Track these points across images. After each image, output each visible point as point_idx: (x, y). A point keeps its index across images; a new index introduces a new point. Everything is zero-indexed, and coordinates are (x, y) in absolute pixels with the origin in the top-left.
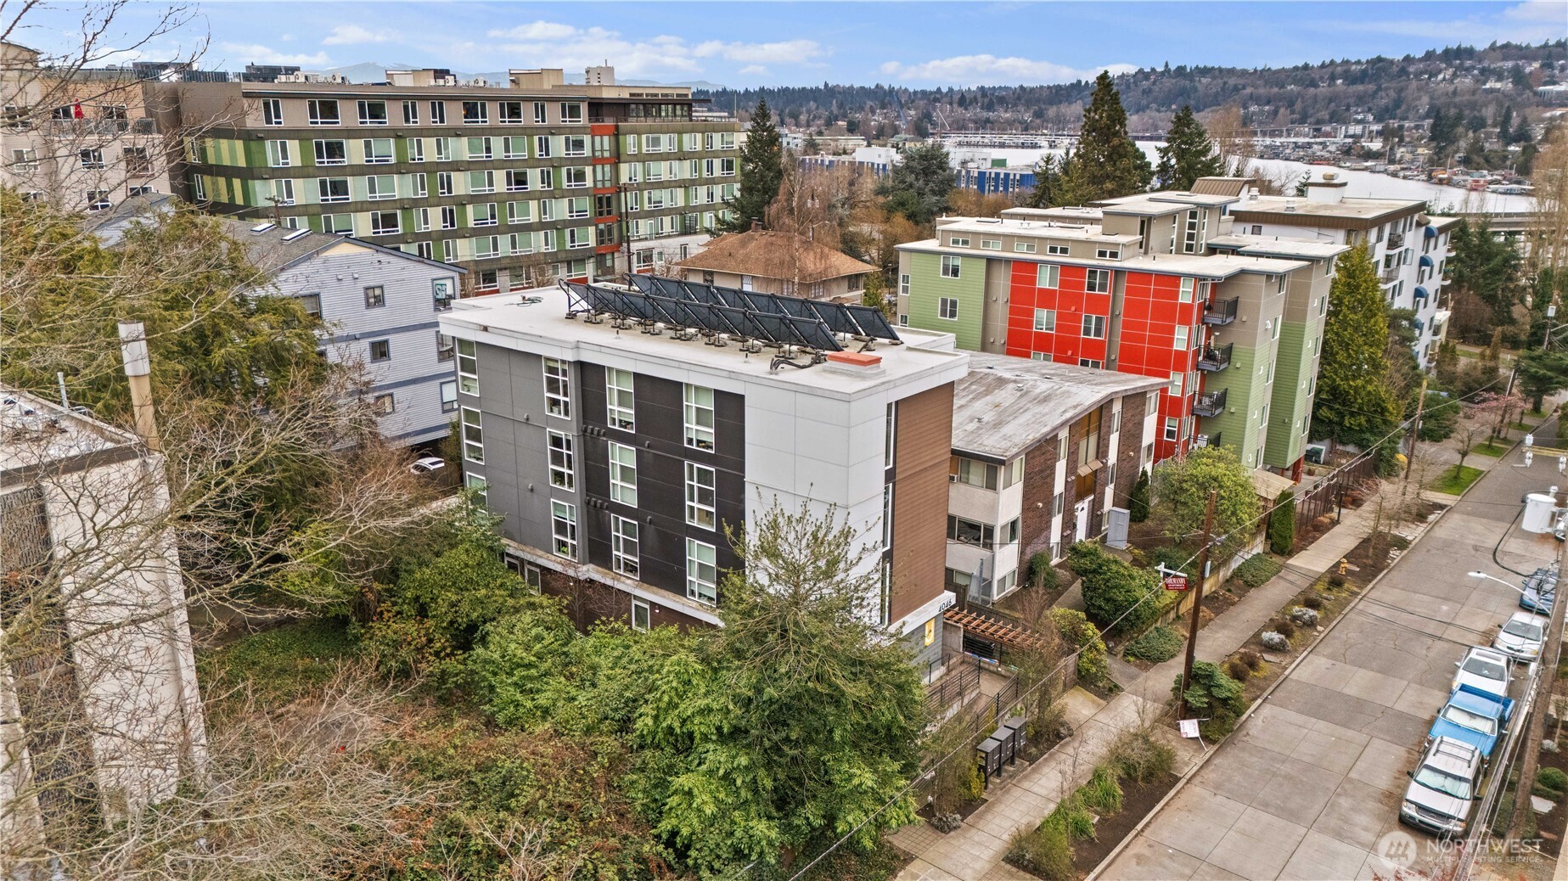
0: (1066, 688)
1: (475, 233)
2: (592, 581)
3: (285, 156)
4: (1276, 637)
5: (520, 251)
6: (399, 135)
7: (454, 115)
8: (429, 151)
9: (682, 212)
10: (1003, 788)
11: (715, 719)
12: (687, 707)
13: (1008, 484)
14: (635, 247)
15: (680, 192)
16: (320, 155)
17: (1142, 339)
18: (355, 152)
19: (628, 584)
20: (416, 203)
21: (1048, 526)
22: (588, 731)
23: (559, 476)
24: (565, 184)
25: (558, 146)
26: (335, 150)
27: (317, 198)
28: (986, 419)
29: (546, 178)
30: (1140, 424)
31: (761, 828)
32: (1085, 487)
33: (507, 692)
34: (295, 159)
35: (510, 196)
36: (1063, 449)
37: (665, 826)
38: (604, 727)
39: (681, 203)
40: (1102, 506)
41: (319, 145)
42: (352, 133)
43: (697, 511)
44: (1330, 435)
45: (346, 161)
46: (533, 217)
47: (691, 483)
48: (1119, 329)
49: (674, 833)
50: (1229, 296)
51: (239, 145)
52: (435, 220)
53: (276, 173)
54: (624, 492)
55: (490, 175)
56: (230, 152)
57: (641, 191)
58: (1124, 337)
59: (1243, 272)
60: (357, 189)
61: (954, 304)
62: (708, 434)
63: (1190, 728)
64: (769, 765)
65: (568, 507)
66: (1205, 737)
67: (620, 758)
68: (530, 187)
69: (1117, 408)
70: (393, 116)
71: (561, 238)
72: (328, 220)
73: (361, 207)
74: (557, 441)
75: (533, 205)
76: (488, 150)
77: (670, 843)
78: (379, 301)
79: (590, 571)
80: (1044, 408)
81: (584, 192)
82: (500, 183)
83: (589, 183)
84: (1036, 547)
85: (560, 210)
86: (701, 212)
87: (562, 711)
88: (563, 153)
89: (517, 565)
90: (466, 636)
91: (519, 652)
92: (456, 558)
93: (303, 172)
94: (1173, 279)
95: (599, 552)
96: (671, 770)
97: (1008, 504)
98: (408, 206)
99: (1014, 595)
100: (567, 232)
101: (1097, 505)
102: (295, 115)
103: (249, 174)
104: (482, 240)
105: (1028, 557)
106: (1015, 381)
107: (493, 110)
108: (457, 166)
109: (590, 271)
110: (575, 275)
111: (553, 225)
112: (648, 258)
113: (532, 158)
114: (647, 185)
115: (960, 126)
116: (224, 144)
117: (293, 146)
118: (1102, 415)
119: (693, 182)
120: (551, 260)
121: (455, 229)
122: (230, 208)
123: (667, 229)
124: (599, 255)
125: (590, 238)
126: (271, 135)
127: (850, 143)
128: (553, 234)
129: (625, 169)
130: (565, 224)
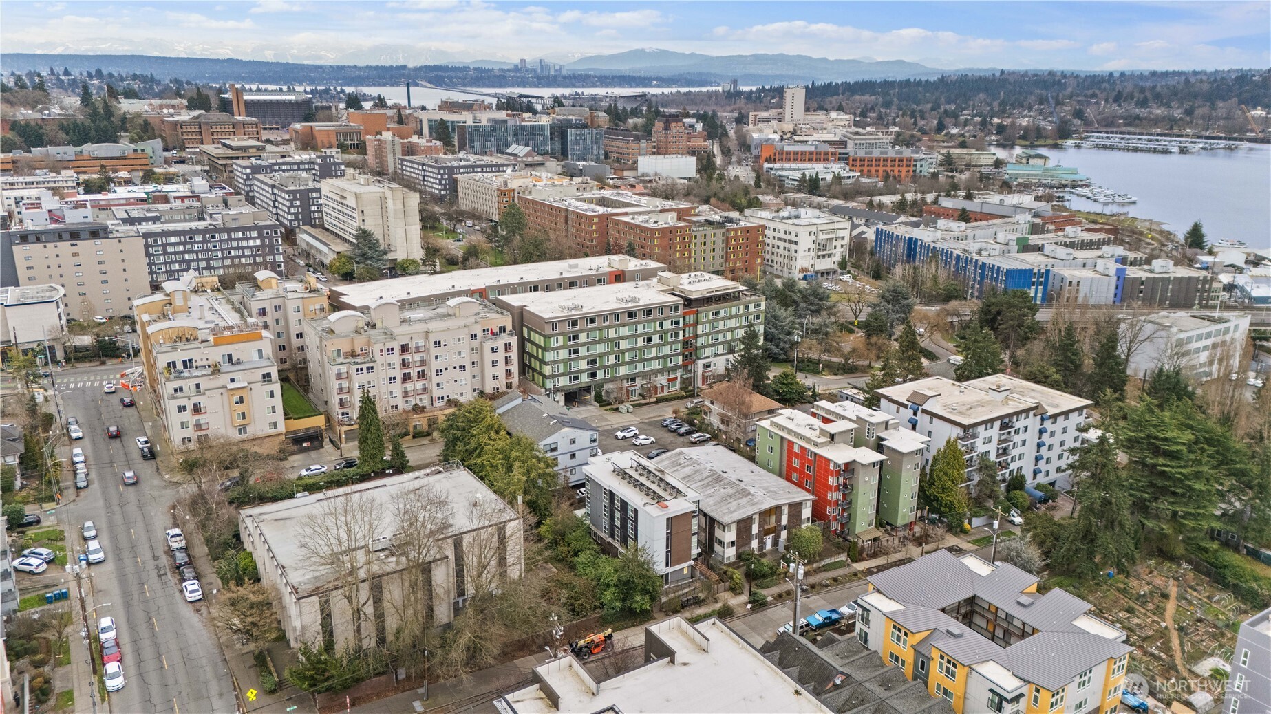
0: (725, 590)
1: (628, 363)
2: (610, 542)
3: (557, 342)
5: (646, 369)
6: (600, 329)
7: (623, 318)
8: (612, 333)
9: (729, 343)
11: (613, 582)
12: (609, 579)
13: (730, 530)
14: (700, 362)
15: (729, 333)
16: (570, 340)
18: (583, 338)
20: (605, 354)
21: (750, 543)
22: (592, 580)
23: (605, 514)
24: (669, 340)
25: (667, 325)
26: (575, 338)
27: (567, 356)
28: (732, 509)
29: (661, 338)
30: (800, 512)
32: (765, 532)
33: (580, 568)
34: (561, 343)
35: (644, 347)
36: (757, 521)
37: (601, 600)
38: (595, 579)
39: (729, 338)
40: (780, 537)
41: (570, 337)
42: (582, 331)
43: (630, 532)
45: (579, 341)
46: (654, 354)
47: (629, 525)
49: (602, 602)
50: (850, 469)
51: (542, 338)
52: (612, 359)
53: (553, 349)
54: (617, 523)
55: (636, 340)
56: (539, 340)
57: (708, 335)
58: (817, 475)
59: (857, 460)
60: (583, 351)
61: (772, 448)
62: (633, 515)
63: (749, 606)
64: (622, 593)
66: (750, 609)
67: (596, 586)
68: (653, 342)
69: (786, 509)
70: (598, 322)
71: (666, 362)
72: (570, 364)
73: (583, 358)
74: (605, 506)
75: (654, 350)
76: (636, 330)
77: (601, 604)
79: (610, 540)
81: (678, 342)
82: (640, 342)
83: (681, 337)
84: (746, 548)
85: (666, 350)
87: (589, 575)
88: (669, 327)
89: (594, 535)
90: (576, 553)
93: (562, 348)
94: (828, 461)
96: (605, 590)
97: (730, 536)
98: (601, 356)
99: (733, 562)
100: (669, 359)
101: (777, 536)
102: (562, 327)
103: (545, 349)
104: (631, 365)
105: (740, 550)
107: (640, 314)
108: (623, 338)
109: (679, 373)
110: (671, 376)
111: (662, 357)
112: (708, 366)
113: (655, 330)
114: (711, 333)
115: (1108, 124)
116: (537, 335)
117: (561, 338)
118: (777, 510)
119: (736, 328)
120: (661, 371)
121: (620, 362)
122: (536, 358)
123: (721, 351)
124: (685, 366)
125: (680, 360)
126: (553, 335)
127: (982, 157)
128: (662, 361)
129: (700, 329)
130: (668, 356)
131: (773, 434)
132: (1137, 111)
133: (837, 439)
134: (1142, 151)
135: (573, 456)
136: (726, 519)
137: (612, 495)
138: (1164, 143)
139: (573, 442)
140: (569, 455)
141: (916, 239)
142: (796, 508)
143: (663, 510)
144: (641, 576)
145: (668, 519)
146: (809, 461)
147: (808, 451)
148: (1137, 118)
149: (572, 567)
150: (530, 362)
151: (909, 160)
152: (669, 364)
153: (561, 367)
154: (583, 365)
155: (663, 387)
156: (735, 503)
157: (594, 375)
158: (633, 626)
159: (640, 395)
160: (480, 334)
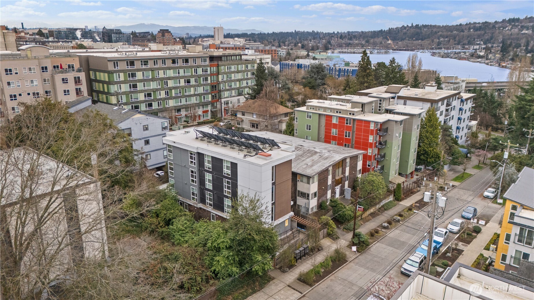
0: (324, 238)
1: (175, 98)
2: (201, 208)
3: (119, 78)
4: (386, 224)
5: (188, 103)
6: (152, 70)
7: (169, 63)
8: (161, 74)
9: (238, 89)
10: (301, 263)
11: (225, 244)
12: (219, 241)
13: (313, 182)
14: (223, 100)
15: (238, 83)
16: (129, 77)
17: (360, 139)
18: (139, 75)
19: (210, 209)
20: (157, 90)
21: (326, 193)
22: (196, 246)
23: (193, 181)
24: (202, 82)
25: (200, 71)
26: (133, 75)
27: (128, 90)
28: (309, 164)
29: (196, 81)
30: (357, 164)
31: (234, 269)
32: (337, 182)
33: (177, 237)
34: (122, 78)
35: (185, 87)
36: (331, 172)
37: (213, 268)
38: (200, 245)
39: (238, 86)
40: (344, 187)
41: (129, 74)
42: (138, 70)
43: (227, 191)
44: (424, 164)
45: (137, 78)
46: (192, 93)
47: (225, 184)
48: (355, 136)
49: (215, 270)
50: (384, 127)
51: (106, 75)
52: (163, 95)
53: (117, 83)
54: (209, 185)
55: (179, 81)
56: (103, 77)
57: (225, 83)
58: (356, 138)
59: (389, 120)
60: (140, 86)
61: (310, 126)
62: (229, 172)
63: (354, 248)
64: (238, 255)
65: (195, 188)
66: (357, 251)
67: (203, 253)
68: (191, 84)
69: (348, 160)
70: (150, 65)
71: (201, 99)
72: (131, 96)
73: (141, 91)
74: (192, 172)
75: (192, 89)
76: (179, 73)
77: (214, 273)
78: (147, 129)
79: (200, 205)
80: (325, 161)
81: (208, 84)
82: (182, 83)
83: (209, 82)
84: (323, 198)
85: (200, 90)
86: (244, 88)
87: (190, 241)
88: (201, 73)
89: (182, 204)
90: (168, 222)
91: (181, 227)
92: (166, 202)
93: (124, 82)
94: (368, 122)
95: (203, 200)
96: (215, 256)
97: (314, 187)
98: (155, 91)
99: (316, 212)
100: (203, 97)
101: (343, 187)
102: (122, 66)
103: (109, 83)
104: (177, 100)
105: (320, 201)
106: (320, 153)
107: (180, 62)
108: (170, 78)
109: (209, 108)
110: (205, 109)
111: (198, 95)
112: (227, 103)
113: (192, 75)
114: (227, 81)
116: (102, 74)
117: (122, 75)
118: (342, 163)
119: (242, 80)
120: (198, 105)
121: (169, 97)
122: (103, 93)
123: (233, 94)
124: (212, 104)
125: (209, 98)
126: (116, 72)
127: (302, 53)
128: (198, 97)
129: (220, 77)
130: (202, 94)
131: (311, 114)
133: (366, 108)
135: (147, 142)
137: (201, 156)
140: (143, 141)
141: (301, 65)
142: (354, 158)
143: (266, 160)
145: (273, 167)
146: (348, 128)
147: (347, 120)
150: (98, 97)
151: (275, 51)
152: (203, 100)
153: (124, 97)
154: (141, 97)
155: (199, 116)
156: (308, 160)
157: (150, 105)
159: (185, 121)
160: (50, 68)
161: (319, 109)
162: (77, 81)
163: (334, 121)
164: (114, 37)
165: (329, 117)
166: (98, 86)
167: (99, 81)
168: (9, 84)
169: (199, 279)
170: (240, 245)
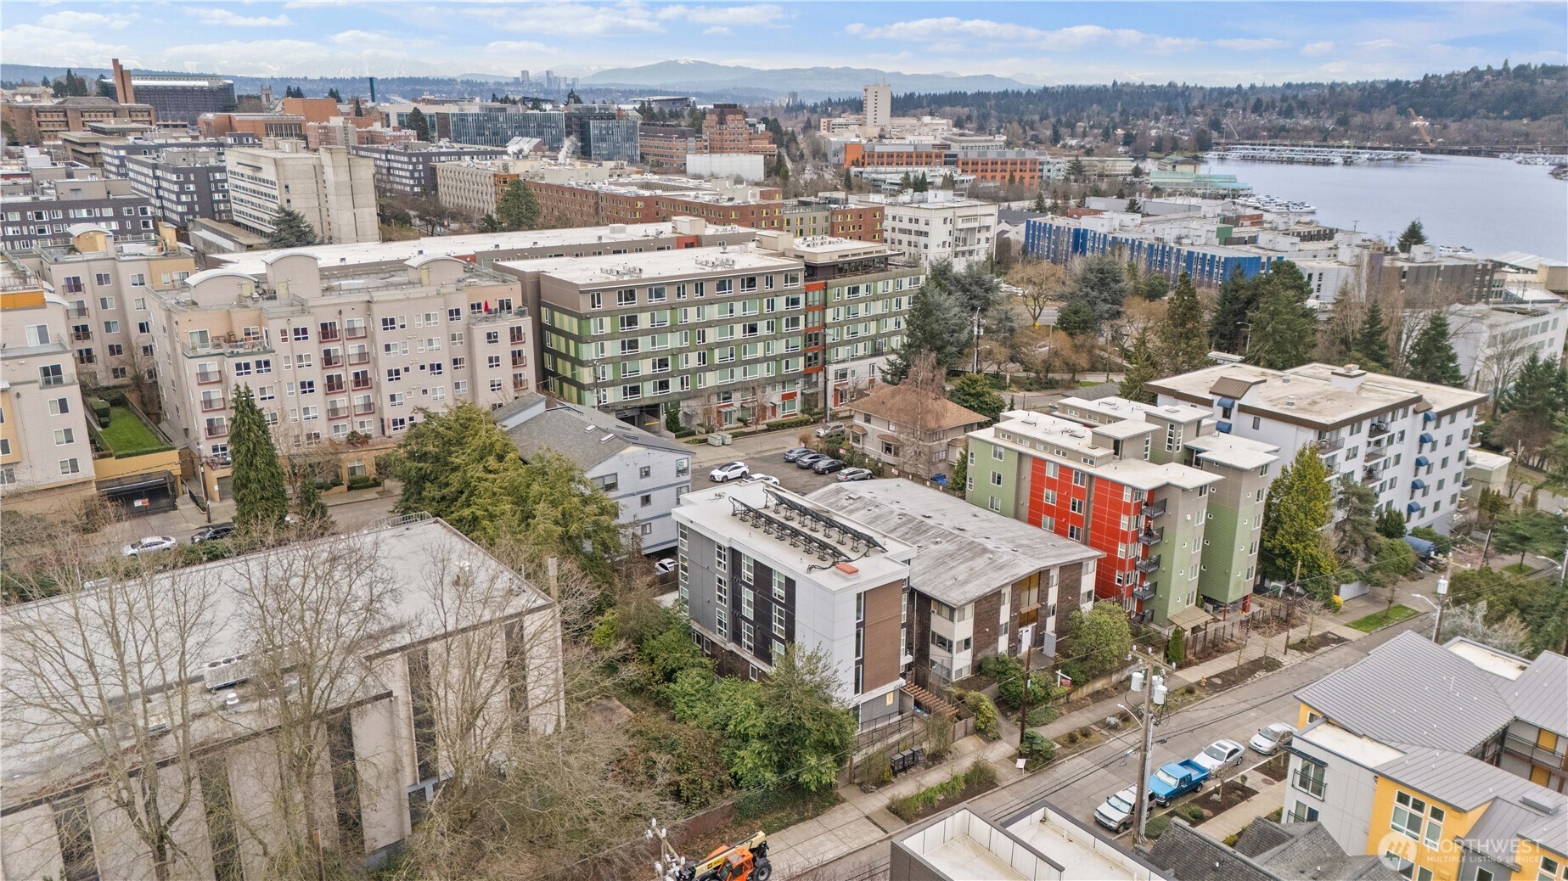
0: (966, 734)
1: (719, 367)
2: (732, 652)
3: (601, 328)
4: (1113, 720)
5: (749, 378)
6: (673, 307)
7: (710, 290)
8: (692, 316)
9: (873, 339)
10: (905, 779)
11: (757, 730)
12: (748, 723)
13: (962, 619)
14: (832, 369)
15: (873, 325)
16: (623, 325)
17: (1103, 519)
18: (644, 321)
19: (748, 656)
20: (681, 350)
21: (996, 640)
22: (709, 727)
23: (720, 598)
24: (784, 329)
25: (781, 304)
26: (632, 321)
27: (619, 352)
28: (961, 578)
29: (770, 327)
30: (1078, 581)
31: (768, 775)
32: (1021, 620)
33: (681, 706)
34: (607, 329)
35: (746, 341)
36: (1007, 599)
37: (733, 770)
38: (716, 727)
39: (873, 331)
40: (1045, 628)
41: (622, 319)
42: (643, 309)
43: (778, 628)
44: (1285, 578)
45: (638, 327)
46: (760, 354)
47: (775, 614)
48: (1091, 512)
49: (736, 773)
50: (1159, 498)
51: (575, 321)
52: (693, 361)
53: (595, 339)
54: (748, 612)
55: (732, 328)
56: (568, 323)
57: (842, 326)
58: (1094, 516)
59: (1168, 485)
60: (644, 344)
61: (999, 477)
62: (783, 593)
63: (1021, 763)
64: (777, 752)
65: (723, 612)
66: (1026, 768)
67: (720, 741)
68: (758, 333)
69: (1055, 573)
70: (670, 296)
71: (779, 368)
72: (625, 365)
73: (646, 356)
74: (720, 581)
75: (760, 346)
76: (731, 311)
77: (734, 777)
79: (731, 646)
80: (996, 575)
81: (798, 334)
82: (738, 332)
83: (802, 327)
84: (989, 652)
85: (779, 347)
86: (889, 337)
87: (702, 717)
88: (784, 308)
89: (700, 639)
90: (669, 676)
91: (689, 689)
92: (669, 636)
93: (611, 337)
94: (1119, 486)
95: (736, 637)
96: (739, 748)
97: (963, 628)
98: (675, 353)
99: (968, 680)
100: (784, 362)
101: (1041, 628)
102: (610, 302)
103: (579, 339)
104: (724, 371)
105: (980, 656)
106: (992, 552)
107: (736, 284)
108: (709, 324)
109: (798, 388)
110: (788, 391)
111: (773, 358)
112: (844, 375)
113: (761, 313)
114: (847, 322)
115: (1251, 135)
116: (566, 318)
117: (607, 321)
118: (1039, 578)
119: (884, 316)
120: (771, 382)
121: (706, 365)
122: (566, 357)
123: (861, 352)
124: (807, 375)
125: (800, 364)
126: (594, 315)
127: (1118, 164)
128: (773, 364)
129: (830, 313)
130: (782, 356)
131: (1002, 450)
132: (1282, 121)
133: (1126, 450)
134: (1299, 162)
135: (646, 500)
136: (954, 597)
137: (735, 556)
138: (1323, 153)
139: (646, 473)
140: (638, 498)
141: (1086, 231)
142: (1072, 571)
143: (848, 580)
144: (817, 714)
145: (859, 596)
146: (1079, 492)
147: (1077, 474)
148: (1283, 129)
149: (663, 703)
150: (555, 365)
151: (1034, 162)
152: (784, 371)
153: (609, 369)
154: (646, 368)
155: (774, 407)
156: (962, 567)
157: (664, 385)
158: (802, 820)
159: (739, 420)
160: (465, 311)
161: (1020, 441)
162: (516, 334)
163: (1050, 472)
164: (595, 127)
165: (1039, 463)
166: (556, 342)
167: (560, 332)
168: (388, 348)
169: (707, 784)
170: (781, 734)
